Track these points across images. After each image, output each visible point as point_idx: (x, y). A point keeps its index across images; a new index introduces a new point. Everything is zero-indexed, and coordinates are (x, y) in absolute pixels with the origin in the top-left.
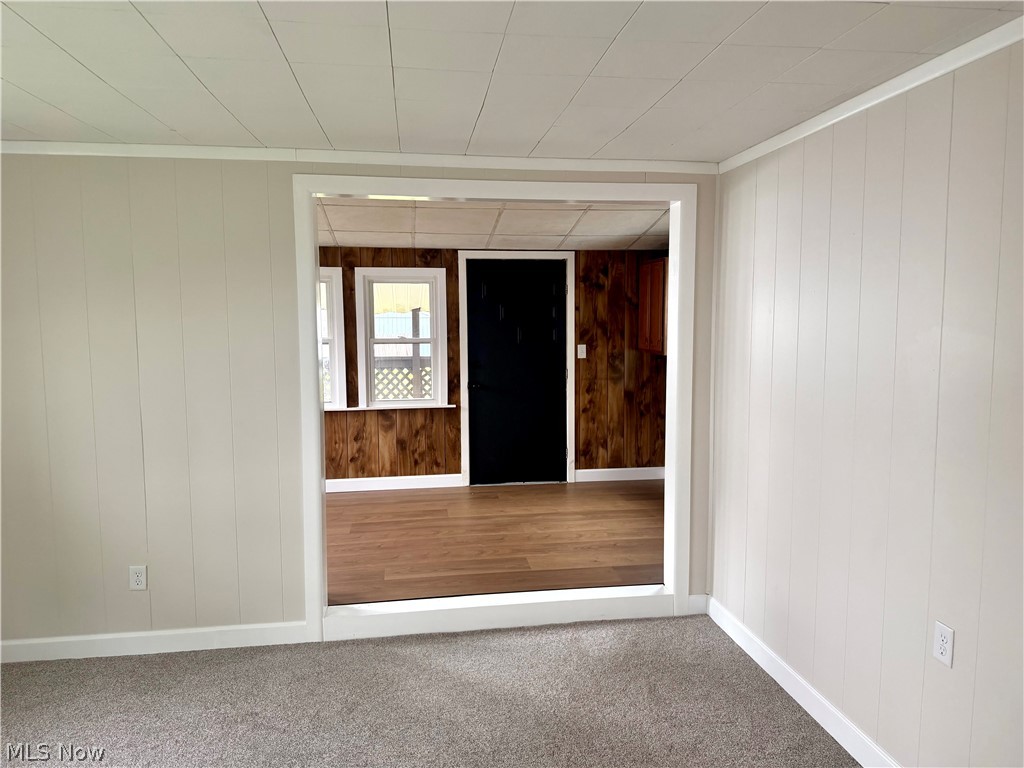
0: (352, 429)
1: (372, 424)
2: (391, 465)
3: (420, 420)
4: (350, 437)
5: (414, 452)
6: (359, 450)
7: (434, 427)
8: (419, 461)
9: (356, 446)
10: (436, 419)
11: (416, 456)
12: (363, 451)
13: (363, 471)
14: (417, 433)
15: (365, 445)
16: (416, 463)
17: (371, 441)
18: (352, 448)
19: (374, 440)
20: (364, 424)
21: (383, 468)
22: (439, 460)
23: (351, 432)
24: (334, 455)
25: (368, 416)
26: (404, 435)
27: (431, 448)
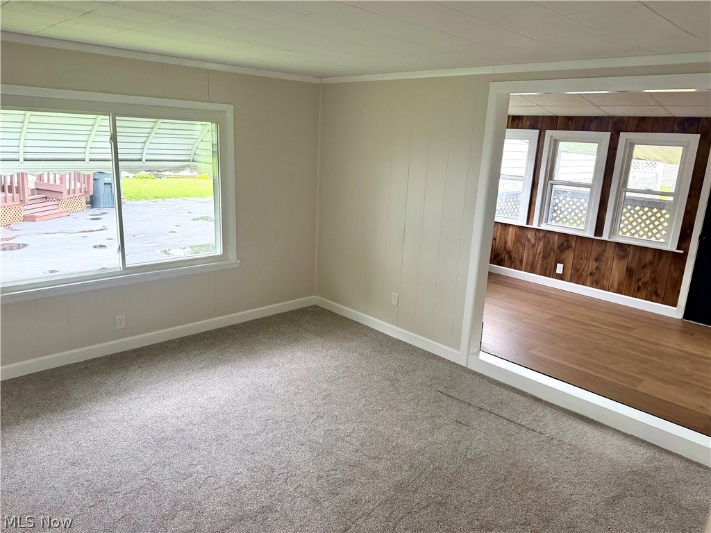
0: (594, 252)
1: (610, 252)
2: (618, 286)
3: (649, 257)
4: (592, 258)
5: (639, 280)
6: (597, 268)
7: (660, 265)
8: (642, 288)
9: (595, 265)
10: (664, 259)
11: (640, 283)
12: (599, 270)
13: (597, 284)
14: (644, 266)
15: (602, 266)
16: (639, 289)
17: (607, 264)
18: (592, 266)
19: (609, 264)
20: (604, 251)
21: (612, 285)
22: (659, 292)
23: (594, 254)
24: (579, 267)
25: (608, 245)
26: (634, 265)
27: (654, 280)
